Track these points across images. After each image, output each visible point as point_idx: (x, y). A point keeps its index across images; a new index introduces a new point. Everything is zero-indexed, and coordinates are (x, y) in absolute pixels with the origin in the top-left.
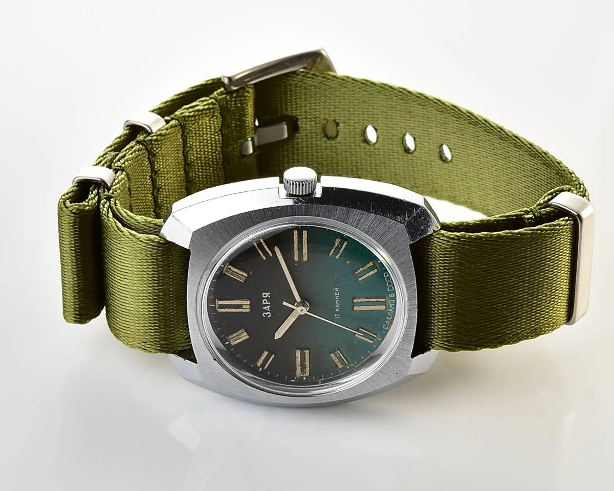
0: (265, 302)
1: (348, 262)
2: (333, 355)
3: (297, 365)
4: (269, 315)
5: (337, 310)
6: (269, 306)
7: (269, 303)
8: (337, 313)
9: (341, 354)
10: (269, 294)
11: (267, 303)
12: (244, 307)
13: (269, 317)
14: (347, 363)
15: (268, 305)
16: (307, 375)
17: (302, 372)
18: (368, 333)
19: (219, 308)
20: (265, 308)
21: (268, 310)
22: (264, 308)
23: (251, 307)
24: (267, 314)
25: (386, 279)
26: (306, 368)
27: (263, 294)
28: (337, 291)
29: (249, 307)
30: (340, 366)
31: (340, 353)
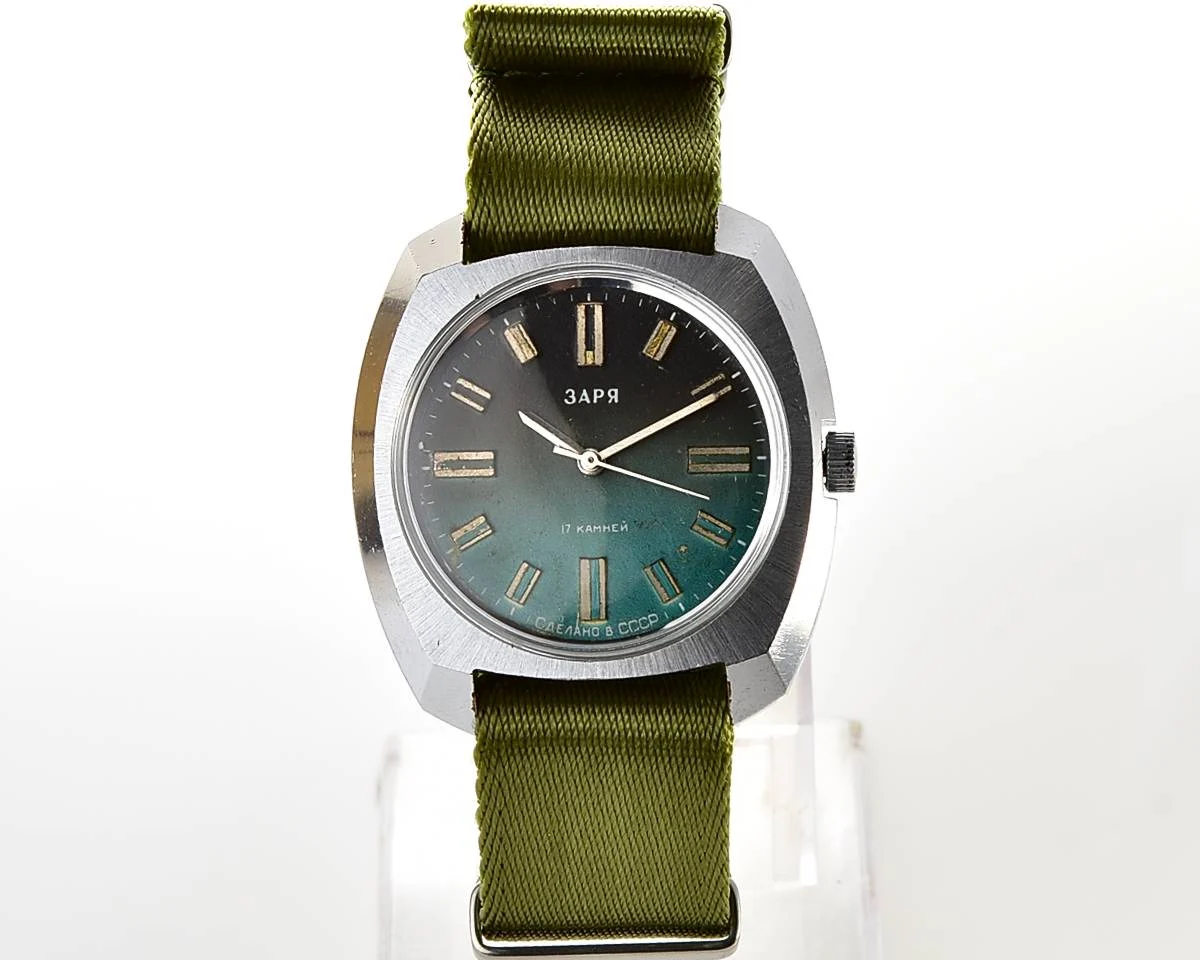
0: (599, 393)
1: (683, 549)
2: (482, 522)
3: (458, 454)
4: (570, 400)
5: (579, 529)
6: (588, 402)
7: (595, 401)
8: (573, 530)
9: (483, 536)
10: (616, 401)
11: (596, 397)
12: (590, 353)
13: (566, 401)
14: (462, 548)
15: (591, 398)
16: (436, 473)
17: (445, 462)
18: (530, 587)
19: (587, 307)
20: (585, 393)
21: (581, 400)
22: (585, 391)
23: (588, 366)
24: (573, 397)
25: (644, 618)
26: (453, 470)
27: (616, 391)
28: (622, 529)
29: (590, 362)
30: (457, 535)
31: (486, 534)
